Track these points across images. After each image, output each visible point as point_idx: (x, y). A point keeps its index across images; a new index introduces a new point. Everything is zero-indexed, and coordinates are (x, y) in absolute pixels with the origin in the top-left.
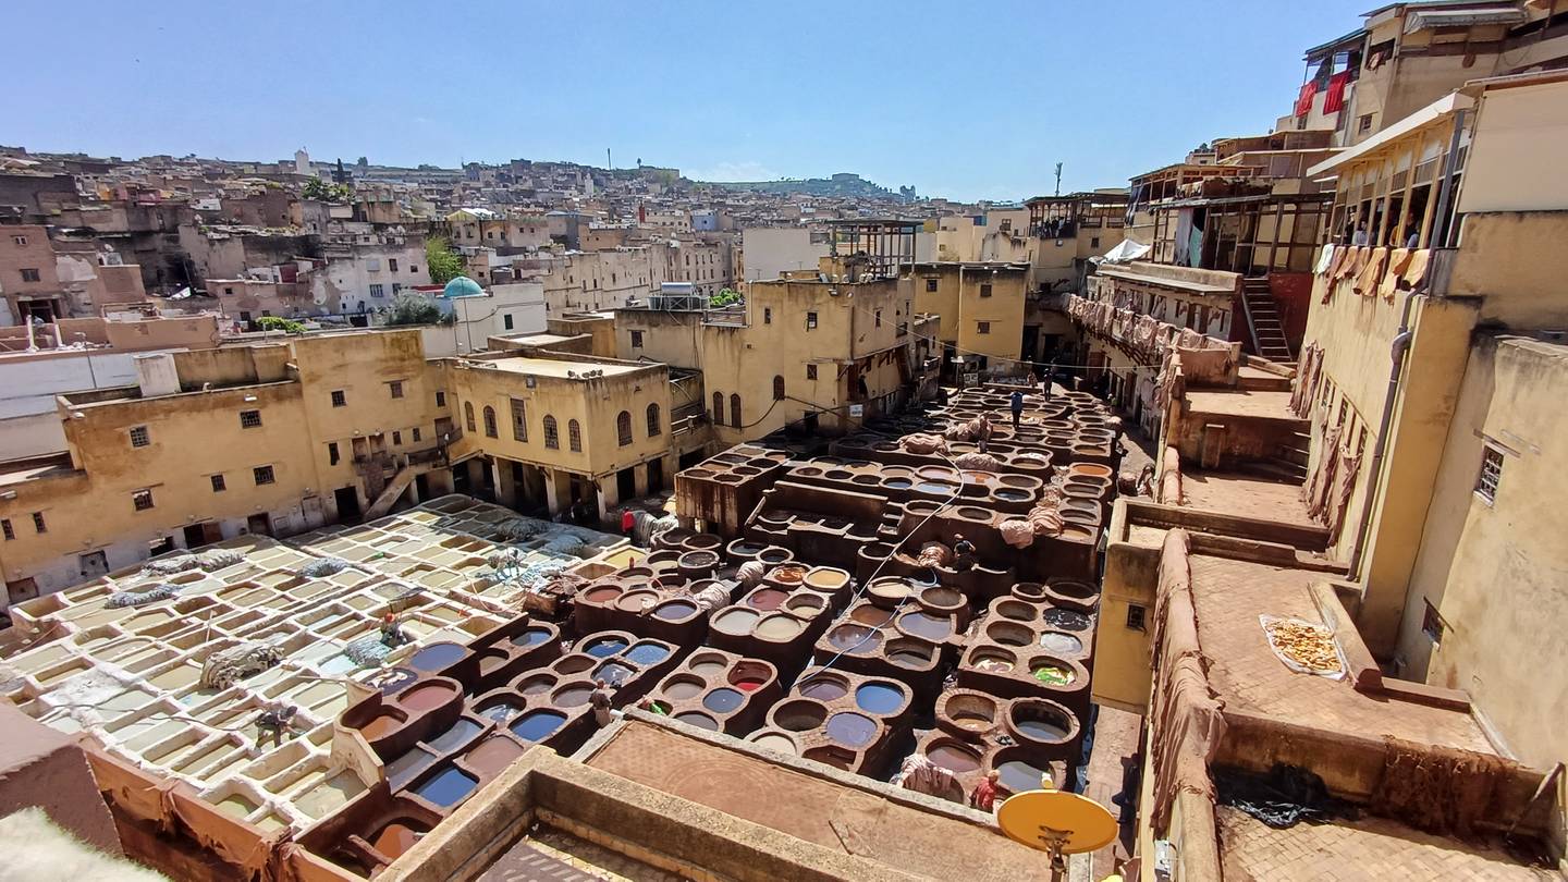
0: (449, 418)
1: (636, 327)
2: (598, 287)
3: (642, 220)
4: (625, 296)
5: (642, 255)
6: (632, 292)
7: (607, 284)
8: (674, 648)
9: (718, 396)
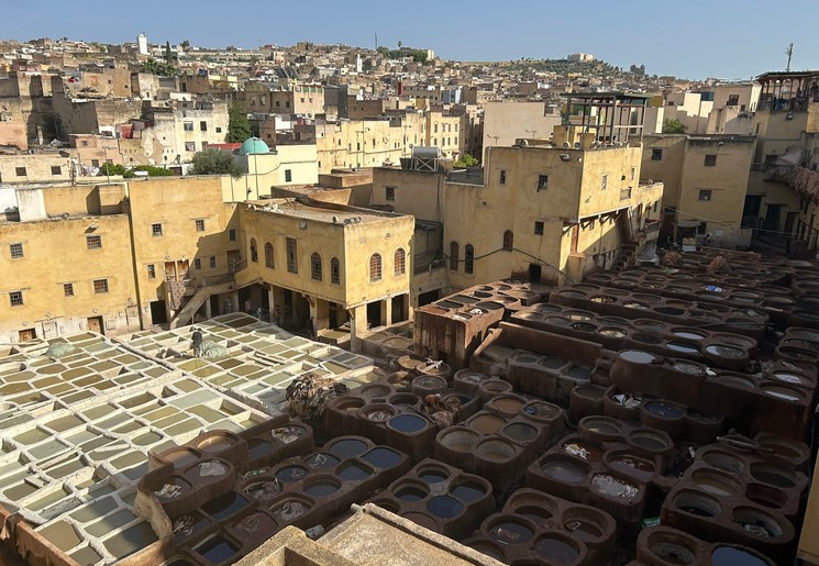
0: (238, 251)
1: (390, 184)
2: (361, 149)
3: (399, 93)
6: (387, 155)
8: (405, 457)
9: (454, 245)
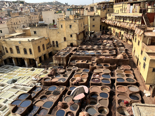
1: (34, 30)
3: (22, 10)
4: (22, 25)
5: (24, 17)
6: (23, 24)
7: (19, 23)
8: (65, 87)
9: (53, 42)
